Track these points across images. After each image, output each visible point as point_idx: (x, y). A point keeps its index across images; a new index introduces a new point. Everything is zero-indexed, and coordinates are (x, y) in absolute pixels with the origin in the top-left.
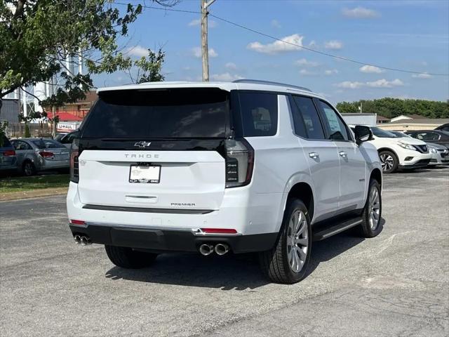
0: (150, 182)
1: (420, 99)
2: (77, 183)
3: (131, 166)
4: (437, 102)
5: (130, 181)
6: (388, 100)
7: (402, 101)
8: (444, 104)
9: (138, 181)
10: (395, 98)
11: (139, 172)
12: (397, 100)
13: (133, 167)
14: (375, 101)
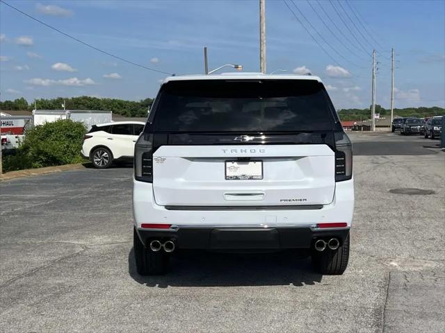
0: (251, 178)
1: (115, 98)
2: (152, 182)
3: (226, 162)
4: (132, 102)
5: (227, 178)
6: (85, 98)
7: (99, 100)
8: (138, 103)
9: (237, 178)
10: (92, 97)
11: (237, 168)
12: (95, 98)
13: (227, 163)
14: (73, 98)
